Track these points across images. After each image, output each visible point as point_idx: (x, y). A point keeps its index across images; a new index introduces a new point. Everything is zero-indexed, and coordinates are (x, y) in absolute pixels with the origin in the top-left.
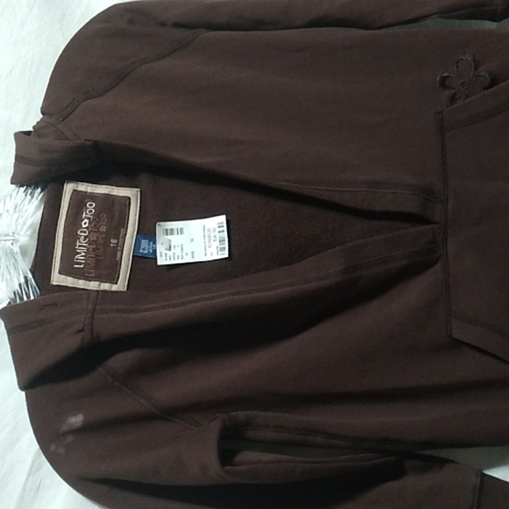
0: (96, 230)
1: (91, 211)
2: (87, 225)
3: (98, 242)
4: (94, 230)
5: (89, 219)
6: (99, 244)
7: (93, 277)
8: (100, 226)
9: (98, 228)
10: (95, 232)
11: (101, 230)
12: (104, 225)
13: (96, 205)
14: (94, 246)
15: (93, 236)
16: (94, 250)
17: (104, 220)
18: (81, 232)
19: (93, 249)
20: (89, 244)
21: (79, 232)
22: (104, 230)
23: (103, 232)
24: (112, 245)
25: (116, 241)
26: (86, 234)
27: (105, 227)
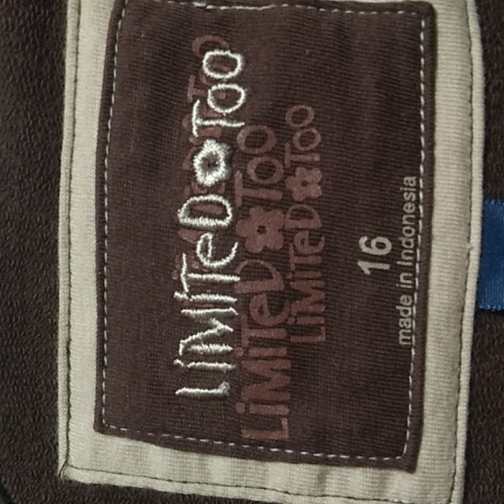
0: (276, 195)
1: (232, 97)
2: (220, 172)
3: (294, 260)
4: (263, 194)
5: (225, 137)
6: (301, 267)
7: (282, 445)
8: (290, 172)
9: (281, 186)
10: (267, 205)
11: (298, 193)
12: (309, 166)
13: (246, 62)
14: (276, 283)
15: (262, 230)
16: (278, 301)
17: (307, 139)
18: (194, 212)
19: (271, 295)
20: (246, 275)
21: (182, 216)
22: (315, 191)
23: (308, 200)
24: (365, 266)
25: (385, 245)
26: (224, 223)
27: (316, 175)
